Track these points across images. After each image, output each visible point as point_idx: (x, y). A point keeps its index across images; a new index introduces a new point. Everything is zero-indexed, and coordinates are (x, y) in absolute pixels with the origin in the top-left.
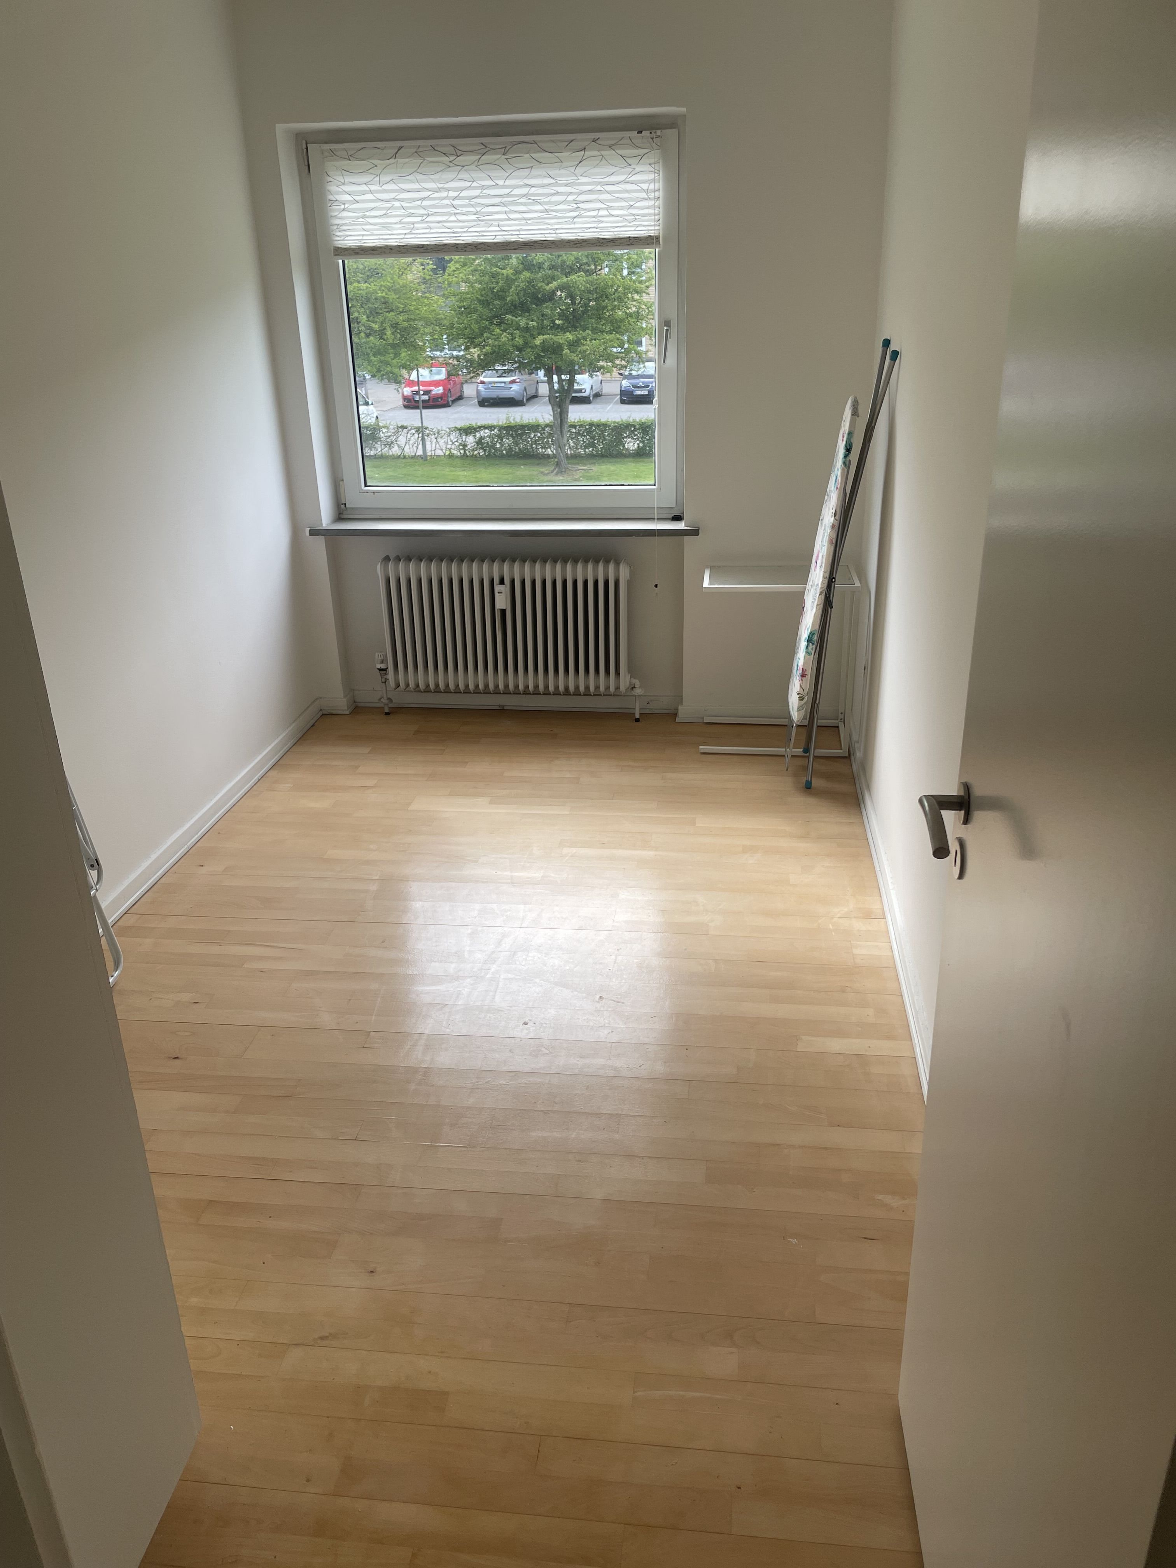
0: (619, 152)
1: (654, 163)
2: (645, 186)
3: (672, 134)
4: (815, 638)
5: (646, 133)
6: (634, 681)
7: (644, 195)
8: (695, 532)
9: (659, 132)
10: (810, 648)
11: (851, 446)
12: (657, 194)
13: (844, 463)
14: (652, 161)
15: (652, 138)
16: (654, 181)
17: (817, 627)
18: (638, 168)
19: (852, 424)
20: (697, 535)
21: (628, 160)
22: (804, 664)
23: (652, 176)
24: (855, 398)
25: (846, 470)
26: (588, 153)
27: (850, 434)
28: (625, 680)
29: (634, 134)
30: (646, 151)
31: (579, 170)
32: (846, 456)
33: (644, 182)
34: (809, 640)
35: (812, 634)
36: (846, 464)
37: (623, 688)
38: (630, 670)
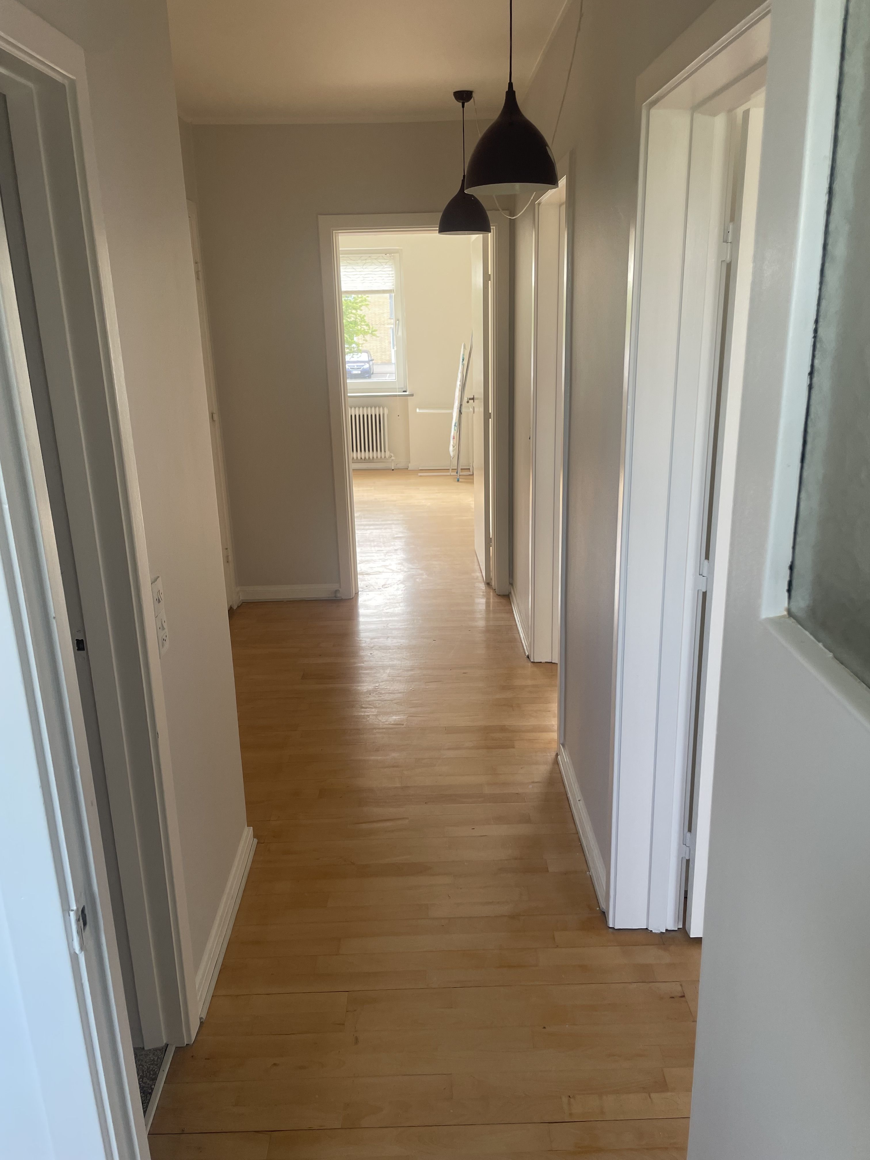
0: (379, 261)
1: (391, 265)
2: (388, 272)
3: (397, 255)
4: (457, 424)
5: (388, 255)
6: (391, 454)
7: (388, 275)
8: (412, 395)
9: (392, 255)
10: (455, 428)
11: (464, 359)
12: (393, 275)
13: (462, 364)
14: (391, 264)
15: (390, 256)
16: (391, 271)
17: (457, 421)
18: (386, 266)
19: (464, 351)
20: (413, 396)
21: (382, 264)
22: (454, 435)
23: (391, 269)
24: (465, 343)
25: (463, 366)
26: (367, 261)
27: (463, 355)
28: (388, 454)
29: (384, 255)
30: (388, 261)
31: (364, 267)
32: (462, 362)
33: (388, 271)
34: (455, 425)
35: (456, 423)
36: (463, 365)
37: (387, 457)
38: (389, 450)
